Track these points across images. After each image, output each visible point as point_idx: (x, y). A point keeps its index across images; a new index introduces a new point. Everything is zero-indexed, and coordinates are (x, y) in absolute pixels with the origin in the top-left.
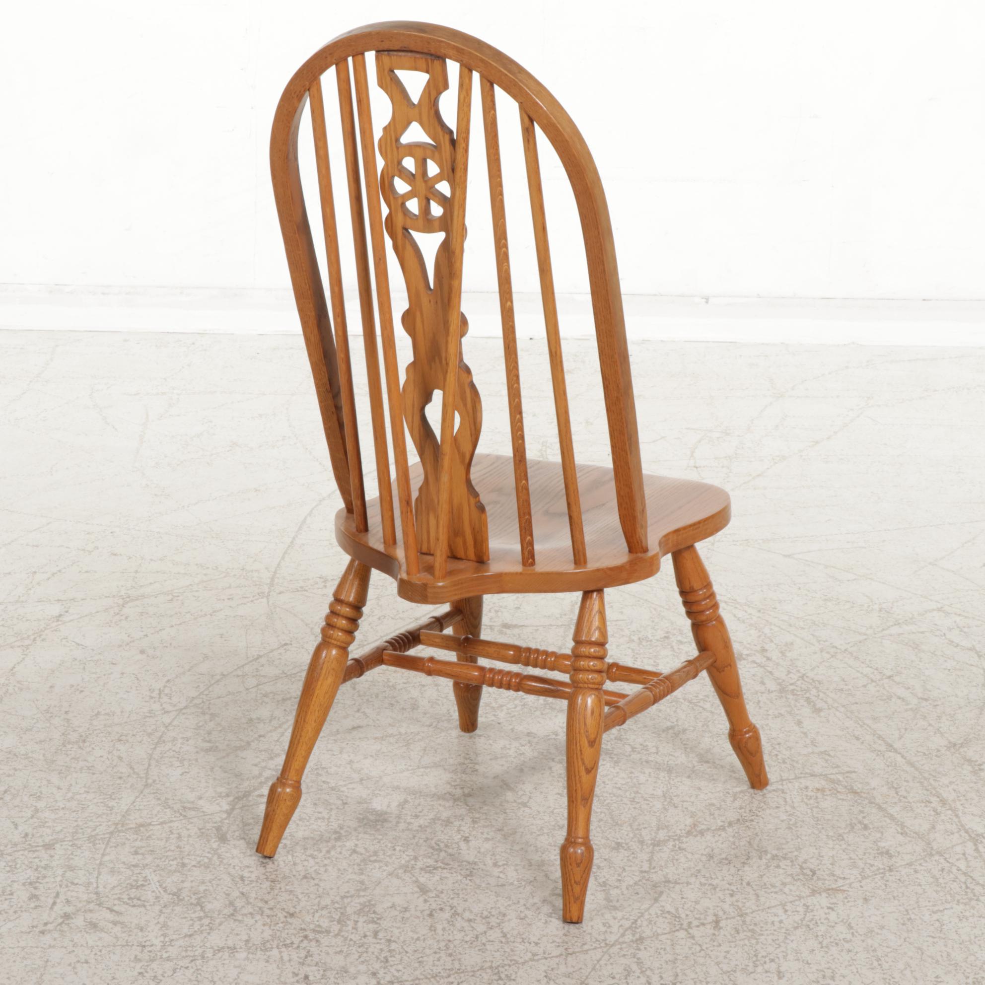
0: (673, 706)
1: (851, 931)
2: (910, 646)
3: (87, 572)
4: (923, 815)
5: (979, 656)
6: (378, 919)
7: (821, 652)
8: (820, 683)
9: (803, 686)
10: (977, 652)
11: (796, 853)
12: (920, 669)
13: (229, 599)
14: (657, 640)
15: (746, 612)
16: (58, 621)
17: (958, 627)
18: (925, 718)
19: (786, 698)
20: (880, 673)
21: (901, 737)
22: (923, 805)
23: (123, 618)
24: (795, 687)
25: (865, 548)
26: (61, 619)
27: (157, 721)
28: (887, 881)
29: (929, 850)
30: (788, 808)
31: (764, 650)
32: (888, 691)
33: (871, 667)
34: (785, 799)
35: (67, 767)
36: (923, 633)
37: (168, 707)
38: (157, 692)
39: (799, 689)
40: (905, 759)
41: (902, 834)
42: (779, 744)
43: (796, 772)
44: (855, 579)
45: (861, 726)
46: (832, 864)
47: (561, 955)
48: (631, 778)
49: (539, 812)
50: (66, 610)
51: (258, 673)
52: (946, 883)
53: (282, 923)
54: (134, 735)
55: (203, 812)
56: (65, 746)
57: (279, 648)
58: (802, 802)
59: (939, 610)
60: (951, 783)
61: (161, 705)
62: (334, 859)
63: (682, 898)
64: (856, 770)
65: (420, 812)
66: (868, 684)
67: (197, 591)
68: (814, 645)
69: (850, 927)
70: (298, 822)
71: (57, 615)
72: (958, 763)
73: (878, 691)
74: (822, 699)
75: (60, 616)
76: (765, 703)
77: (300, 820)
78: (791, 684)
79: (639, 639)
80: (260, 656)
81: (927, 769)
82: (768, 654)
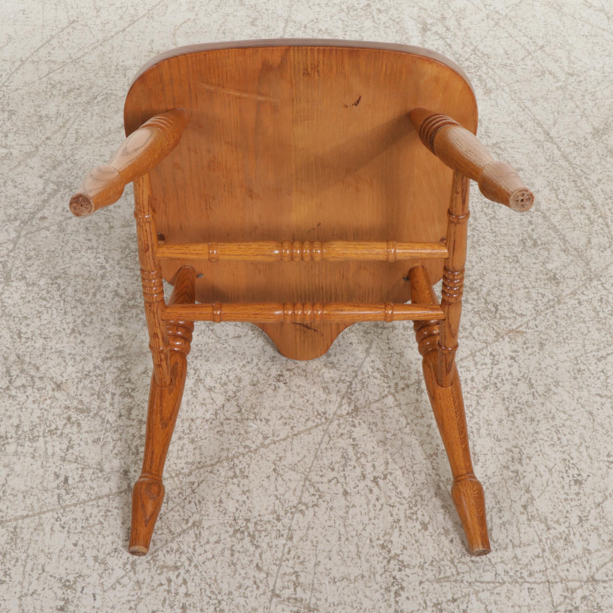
1: (533, 390)
2: (555, 8)
4: (580, 226)
6: (133, 390)
7: (488, 18)
8: (488, 58)
9: (476, 62)
10: (606, 14)
11: (480, 282)
12: (564, 36)
14: (362, 9)
18: (572, 97)
20: (534, 42)
21: (555, 123)
22: (579, 211)
24: (470, 64)
28: (557, 317)
29: (588, 272)
31: (444, 18)
32: (541, 65)
33: (527, 36)
39: (472, 65)
40: (560, 150)
41: (564, 251)
45: (524, 110)
46: (511, 296)
47: (288, 437)
51: (50, 58)
52: (605, 318)
53: (50, 398)
57: (67, 27)
58: (482, 211)
60: (599, 181)
62: (98, 305)
63: (389, 349)
64: (523, 167)
66: (525, 57)
68: (481, 10)
69: (531, 386)
70: (71, 253)
72: (603, 155)
73: (534, 65)
74: (491, 78)
77: (73, 251)
78: (467, 60)
79: (348, 7)
80: (52, 37)
81: (578, 163)
82: (447, 23)
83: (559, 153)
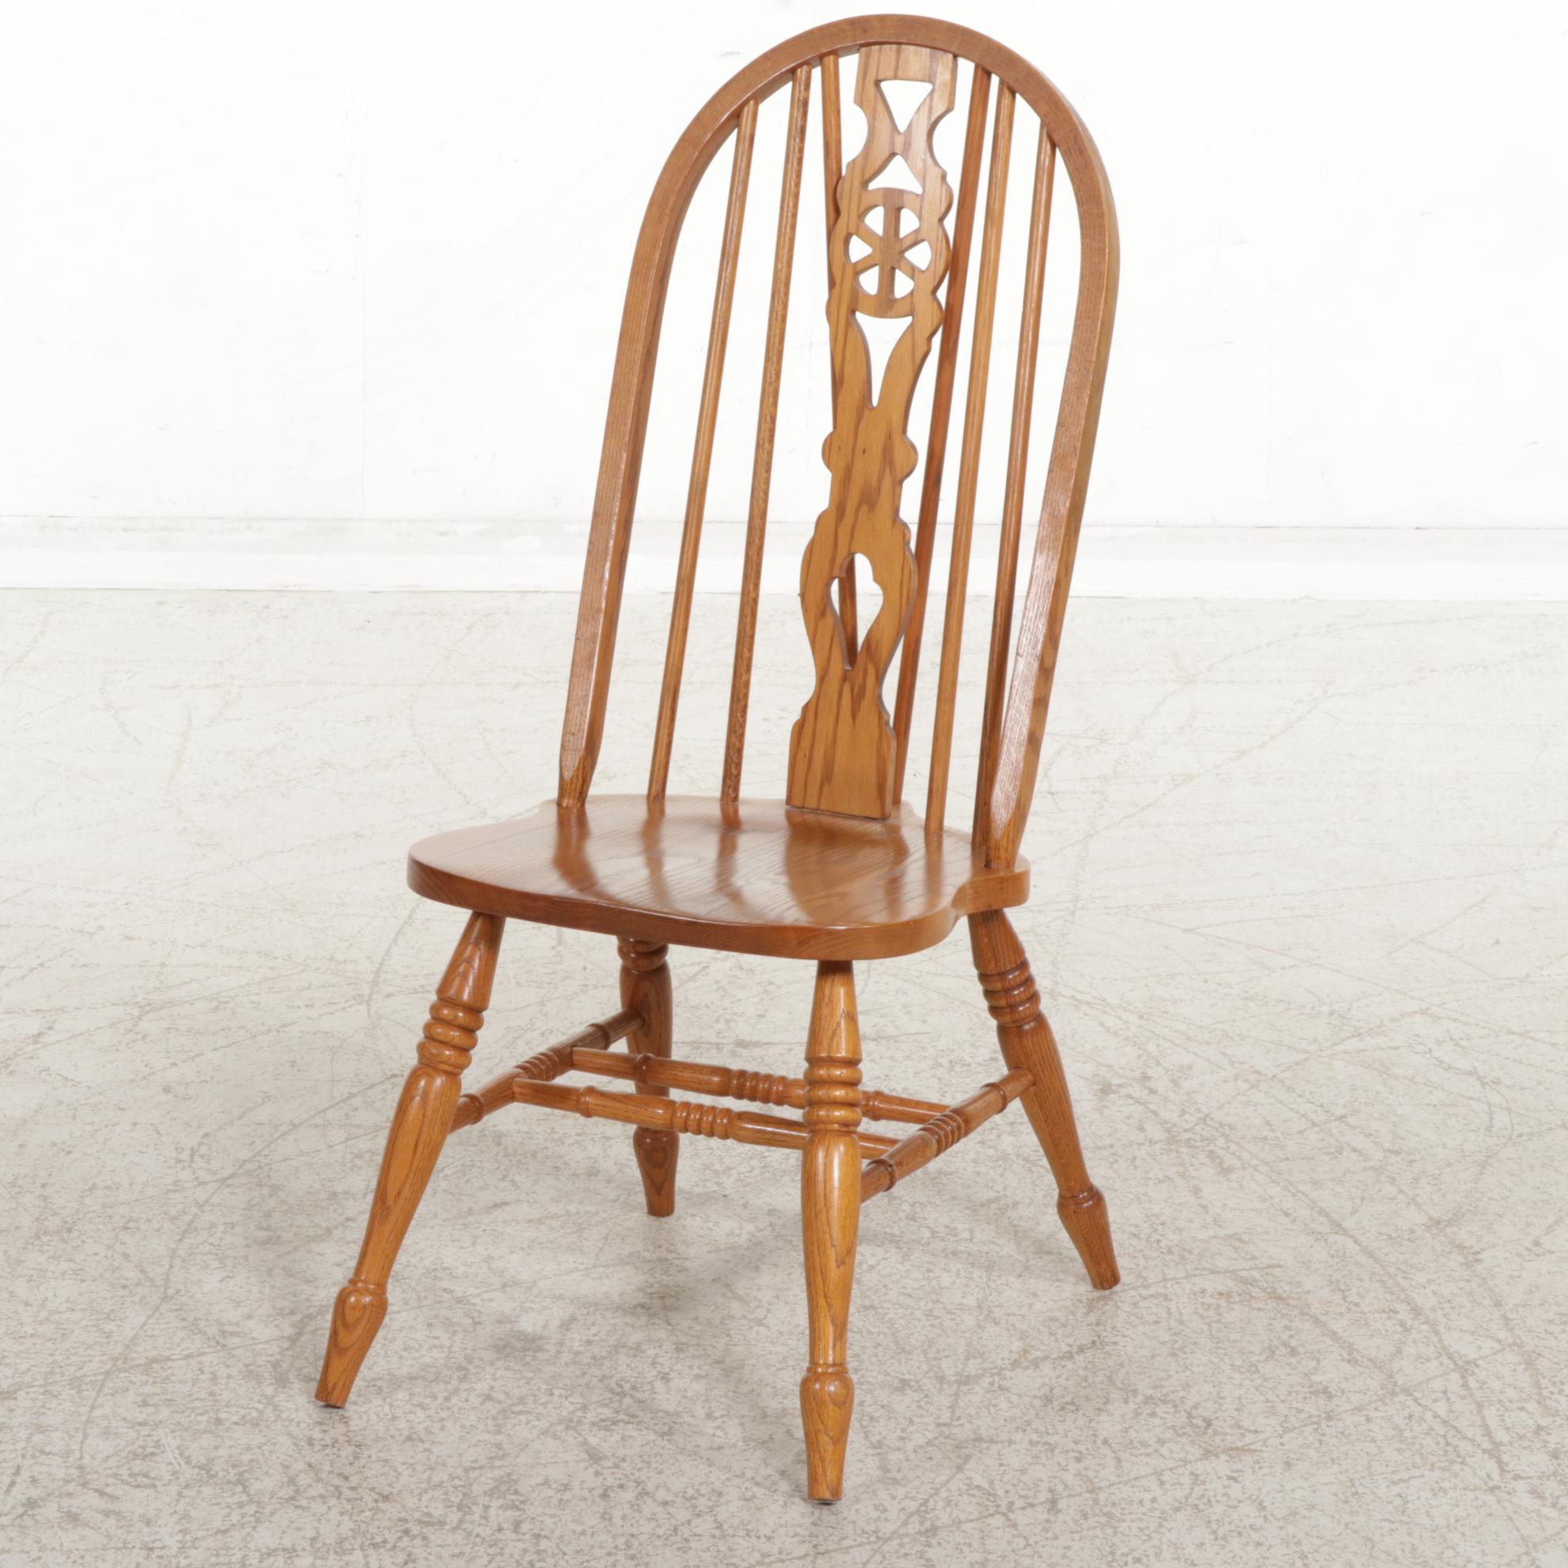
0: (1000, 1166)
1: (1264, 1513)
2: (1376, 1069)
3: (84, 966)
4: (1384, 1332)
5: (1483, 1084)
6: (522, 1502)
7: (1236, 1080)
8: (1231, 1129)
9: (1205, 1133)
10: (1479, 1078)
11: (1182, 1394)
12: (1389, 1105)
13: (307, 1006)
14: (979, 1064)
15: (1120, 1018)
16: (35, 1042)
17: (1452, 1039)
18: (1392, 1181)
19: (1177, 1151)
20: (1327, 1111)
21: (1354, 1212)
22: (1385, 1316)
23: (140, 1037)
24: (1192, 1135)
25: (1311, 917)
26: (40, 1040)
27: (185, 1197)
28: (1323, 1435)
29: (1390, 1386)
30: (1173, 1324)
31: (1145, 1078)
32: (1337, 1140)
33: (1313, 1103)
34: (1169, 1309)
35: (41, 1270)
36: (1396, 1048)
37: (204, 1176)
38: (188, 1152)
39: (1198, 1138)
40: (1360, 1245)
41: (1349, 1361)
42: (1163, 1224)
43: (1188, 1267)
44: (1293, 966)
45: (1294, 1195)
46: (1237, 1410)
47: (807, 1555)
48: (928, 1279)
49: (781, 1333)
50: (49, 1025)
51: (348, 1122)
52: (1414, 1437)
53: (370, 1510)
54: (148, 1220)
55: (253, 1339)
56: (39, 1238)
57: (382, 1082)
58: (1195, 1313)
59: (1424, 1012)
60: (1430, 1281)
61: (194, 1173)
62: (456, 1410)
63: (1001, 1465)
64: (1282, 1263)
65: (595, 1335)
66: (1306, 1129)
67: (257, 994)
68: (1224, 1069)
69: (1262, 1507)
70: (401, 1353)
71: (35, 1033)
72: (1443, 1251)
73: (1323, 1140)
74: (1233, 1154)
75: (40, 1034)
76: (1144, 1160)
77: (405, 1350)
78: (1186, 1131)
79: (951, 1062)
80: (352, 1095)
81: (1393, 1260)
82: (1152, 1084)
83: (1357, 1247)
